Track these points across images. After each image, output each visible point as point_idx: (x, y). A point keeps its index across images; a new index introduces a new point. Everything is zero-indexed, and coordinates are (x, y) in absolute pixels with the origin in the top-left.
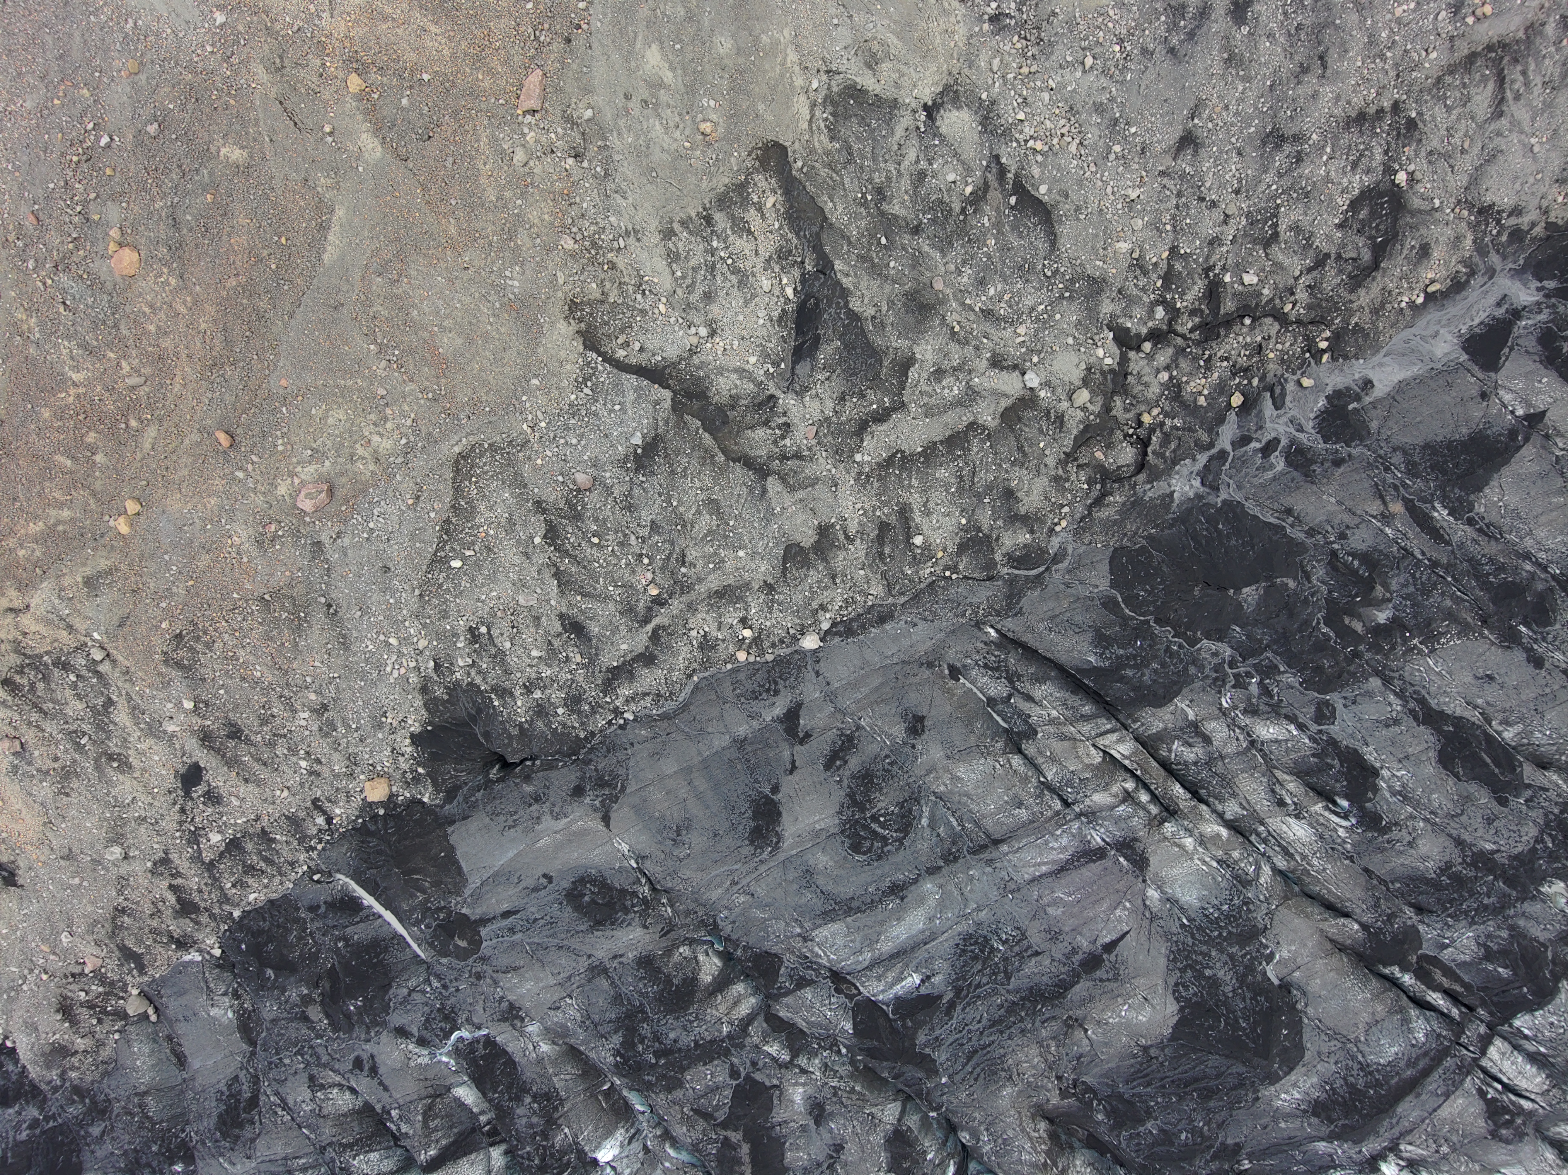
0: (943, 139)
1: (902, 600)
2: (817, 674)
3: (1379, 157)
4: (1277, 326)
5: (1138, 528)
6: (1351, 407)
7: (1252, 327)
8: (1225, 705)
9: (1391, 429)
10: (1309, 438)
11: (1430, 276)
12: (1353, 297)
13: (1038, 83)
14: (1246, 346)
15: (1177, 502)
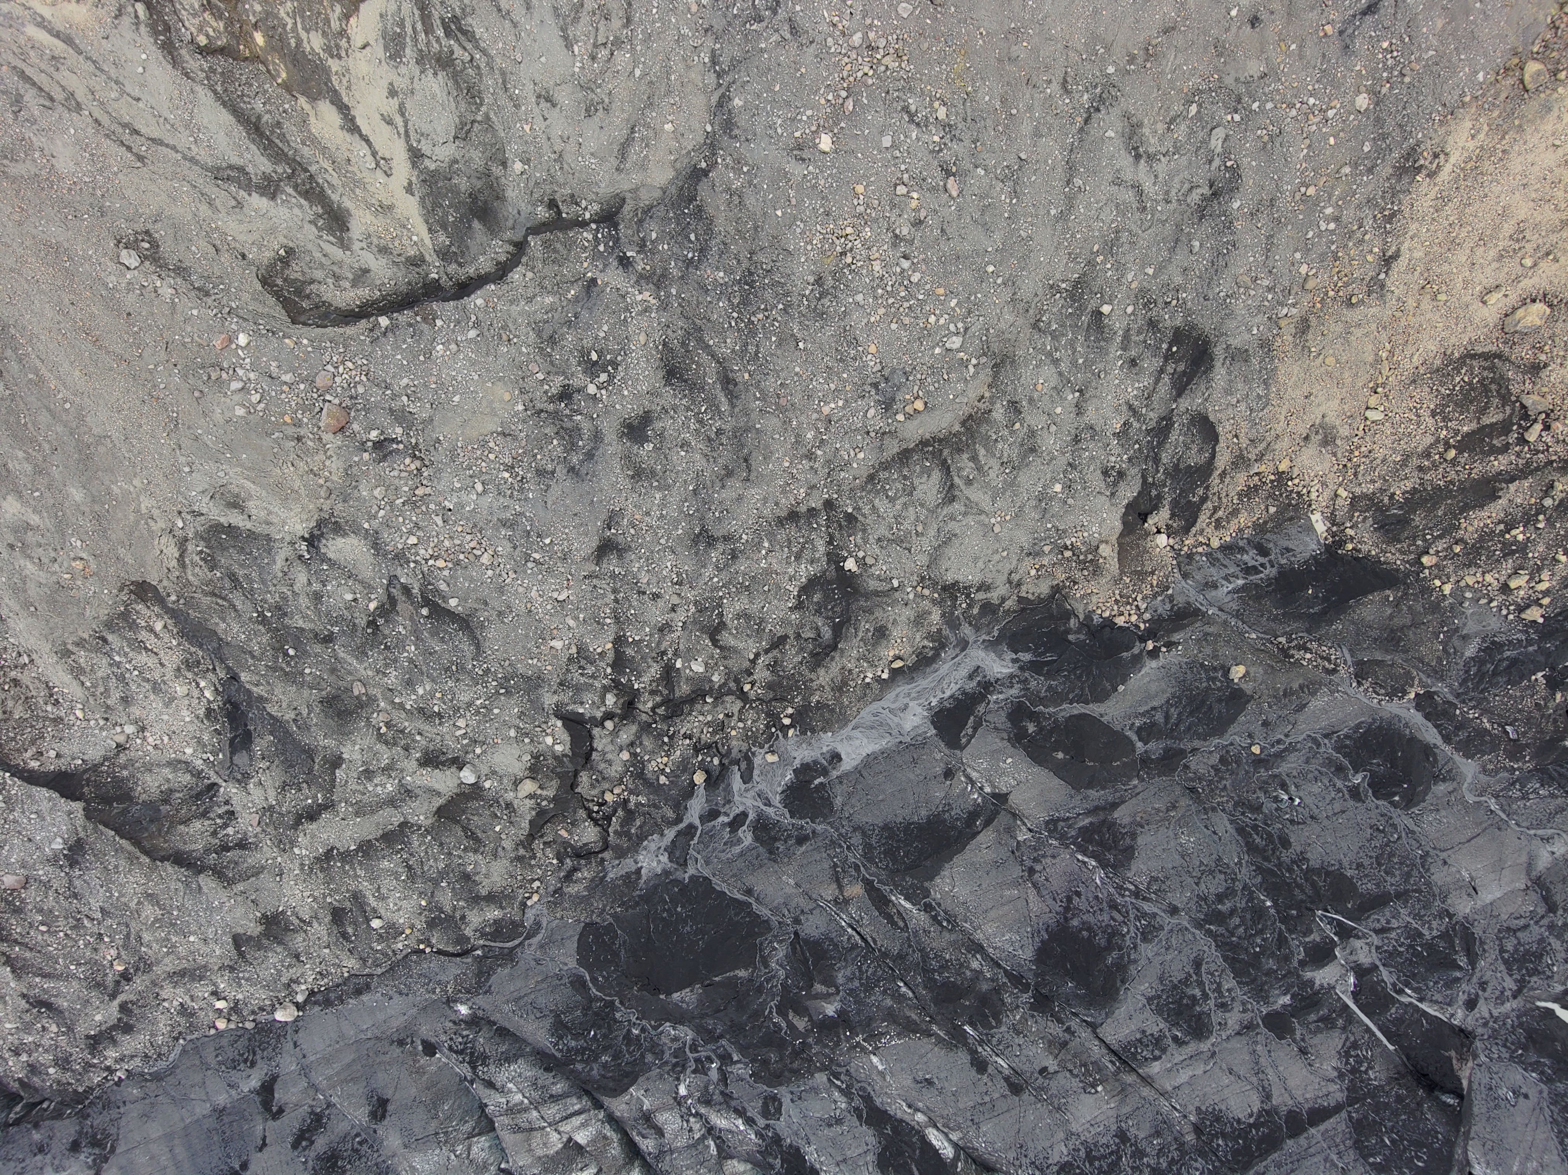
0: (332, 563)
1: (379, 971)
2: (295, 1045)
3: (821, 547)
4: (739, 704)
5: (605, 906)
6: (817, 782)
7: (715, 705)
8: (683, 1091)
9: (853, 807)
10: (777, 812)
11: (891, 654)
12: (813, 676)
13: (432, 506)
14: (708, 724)
15: (644, 878)
